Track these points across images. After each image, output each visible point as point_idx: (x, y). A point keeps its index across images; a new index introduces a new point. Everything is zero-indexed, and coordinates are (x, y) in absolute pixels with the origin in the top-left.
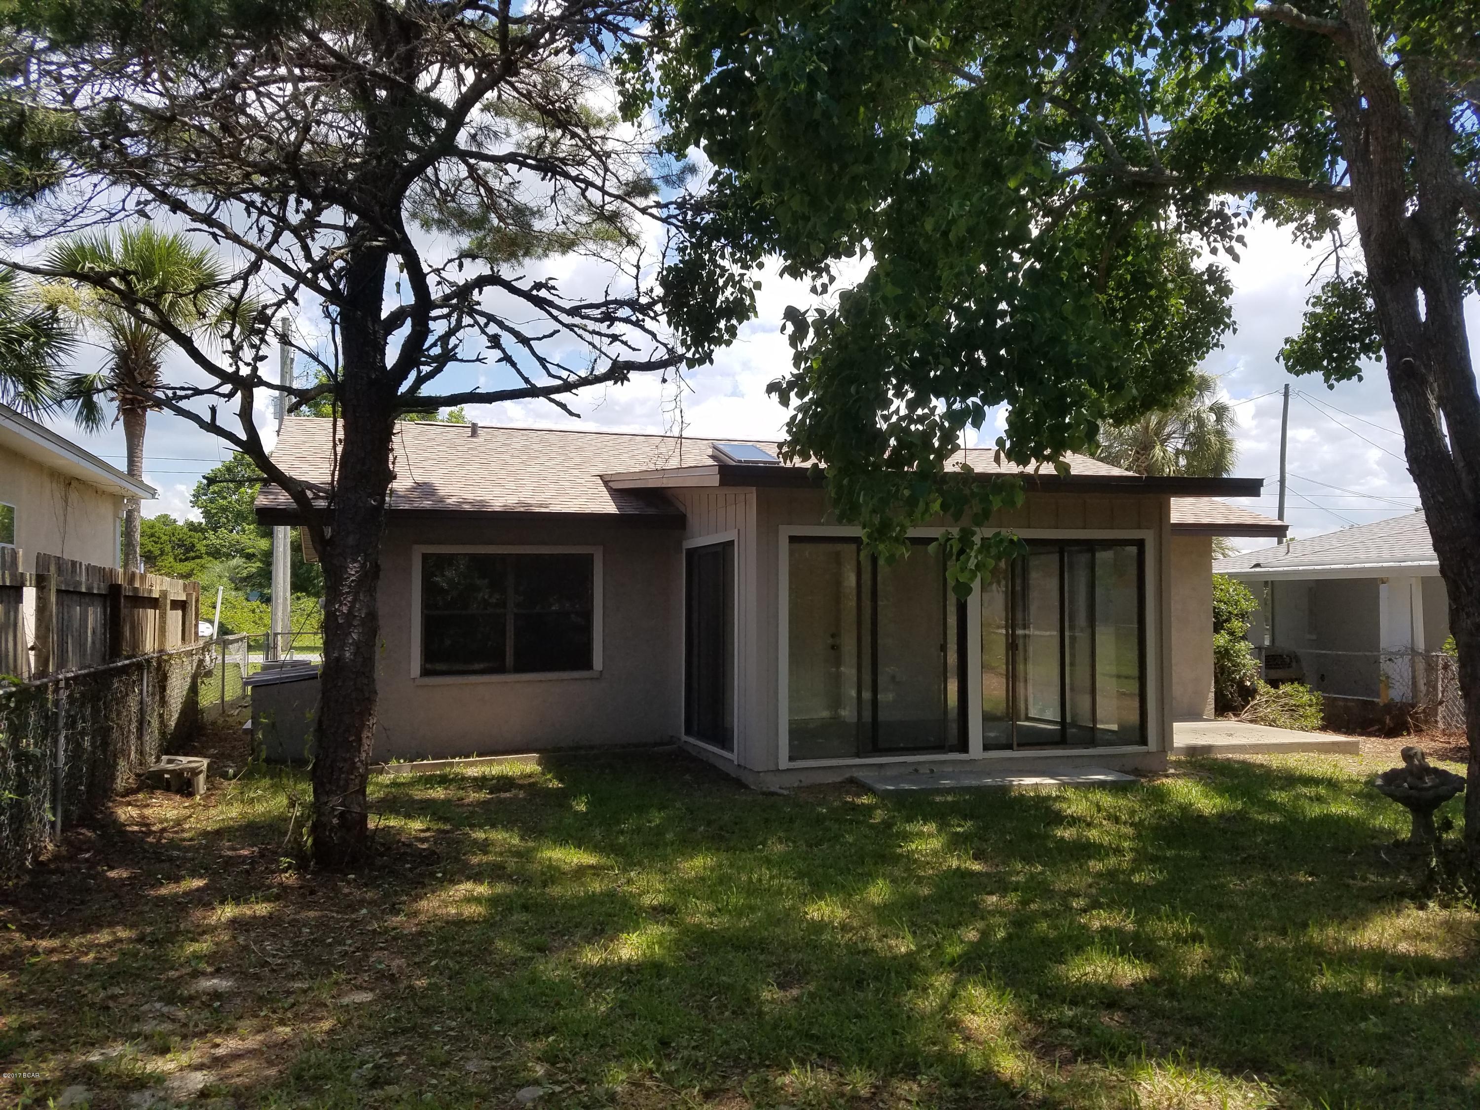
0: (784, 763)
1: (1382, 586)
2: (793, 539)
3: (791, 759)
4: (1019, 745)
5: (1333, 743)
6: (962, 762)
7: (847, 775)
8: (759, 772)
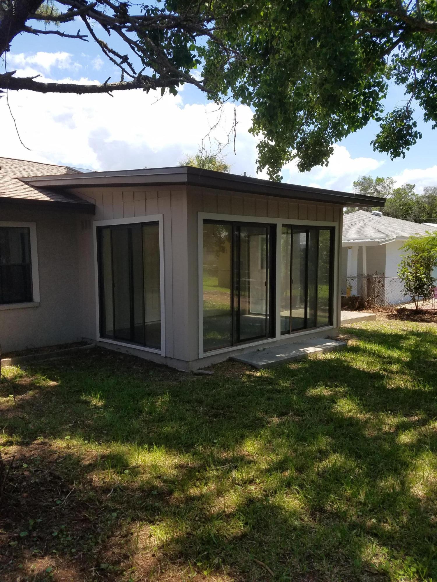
0: (202, 355)
1: (349, 250)
2: (205, 221)
3: (205, 351)
4: (293, 330)
5: (370, 317)
6: (274, 342)
7: (228, 357)
8: (189, 362)
